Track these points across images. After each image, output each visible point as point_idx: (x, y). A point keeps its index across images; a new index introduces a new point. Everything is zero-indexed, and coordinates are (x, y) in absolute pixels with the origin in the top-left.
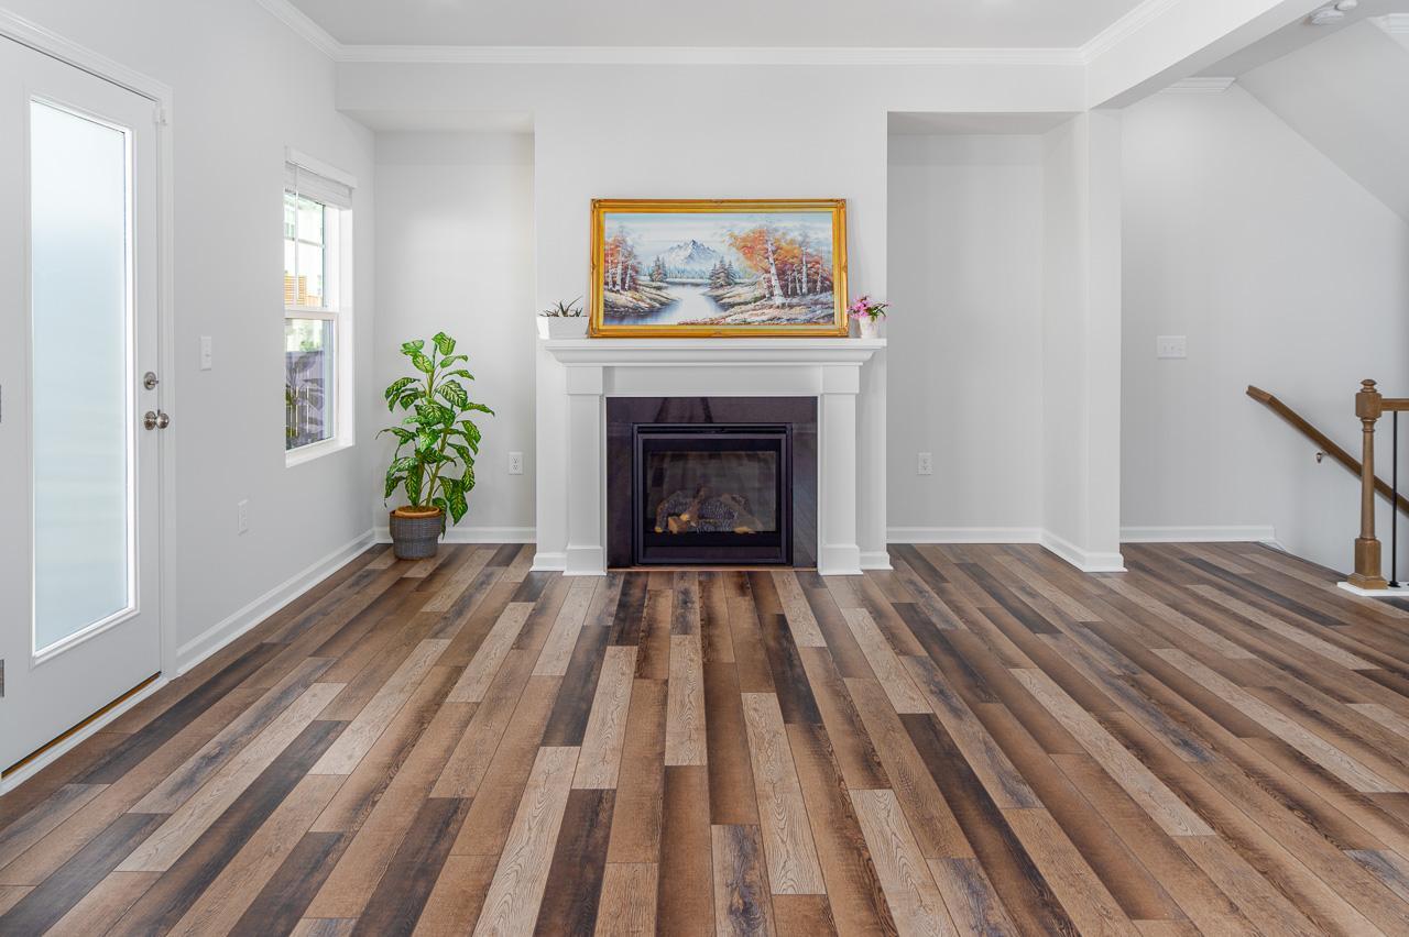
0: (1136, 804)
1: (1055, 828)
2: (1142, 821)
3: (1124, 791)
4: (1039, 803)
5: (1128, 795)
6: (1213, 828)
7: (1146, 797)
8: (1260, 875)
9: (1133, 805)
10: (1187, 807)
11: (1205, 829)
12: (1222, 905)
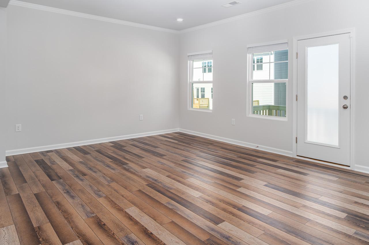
0: (144, 212)
1: (159, 200)
2: (141, 208)
3: (148, 215)
4: (165, 204)
5: (146, 214)
6: (125, 211)
7: (142, 215)
8: (117, 203)
9: (144, 211)
10: (131, 215)
11: (127, 211)
12: (124, 196)
